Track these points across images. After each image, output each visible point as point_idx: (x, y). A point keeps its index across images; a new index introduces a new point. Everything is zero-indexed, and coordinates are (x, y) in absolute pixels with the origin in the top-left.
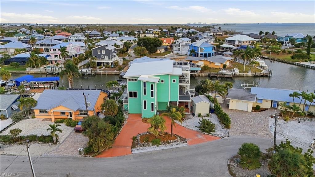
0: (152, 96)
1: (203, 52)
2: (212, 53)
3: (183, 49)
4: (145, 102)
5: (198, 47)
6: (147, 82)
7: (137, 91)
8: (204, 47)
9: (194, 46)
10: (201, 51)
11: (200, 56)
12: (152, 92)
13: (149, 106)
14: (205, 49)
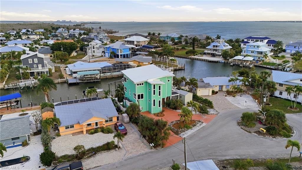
0: (160, 95)
1: (123, 53)
2: (129, 54)
3: (98, 51)
4: (154, 100)
5: (118, 49)
6: (156, 84)
7: (143, 93)
8: (123, 49)
9: (113, 49)
10: (121, 53)
11: (121, 57)
12: (160, 92)
13: (157, 103)
14: (123, 51)
